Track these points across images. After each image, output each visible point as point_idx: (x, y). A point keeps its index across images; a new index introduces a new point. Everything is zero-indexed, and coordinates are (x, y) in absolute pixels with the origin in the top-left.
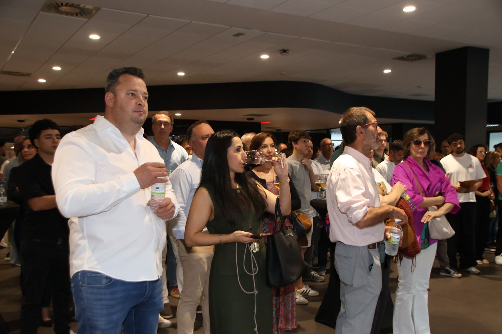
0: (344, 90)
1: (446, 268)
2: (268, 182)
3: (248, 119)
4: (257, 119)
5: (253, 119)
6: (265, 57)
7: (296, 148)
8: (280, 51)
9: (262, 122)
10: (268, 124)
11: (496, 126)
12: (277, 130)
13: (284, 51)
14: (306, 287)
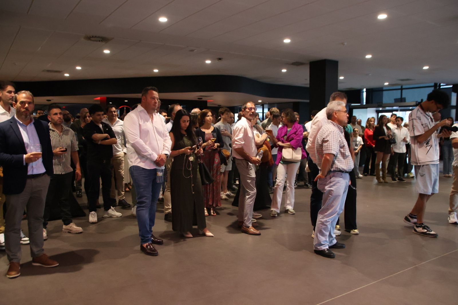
0: (261, 80)
1: (307, 184)
2: (207, 134)
3: (199, 99)
4: (204, 99)
5: (201, 99)
6: (208, 62)
7: (223, 117)
8: (217, 59)
9: (208, 101)
10: (212, 101)
11: (358, 105)
12: (218, 106)
13: (220, 59)
14: (229, 192)
